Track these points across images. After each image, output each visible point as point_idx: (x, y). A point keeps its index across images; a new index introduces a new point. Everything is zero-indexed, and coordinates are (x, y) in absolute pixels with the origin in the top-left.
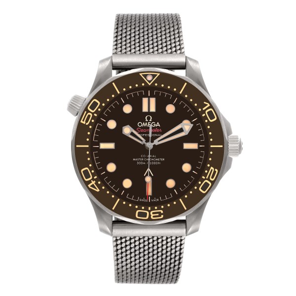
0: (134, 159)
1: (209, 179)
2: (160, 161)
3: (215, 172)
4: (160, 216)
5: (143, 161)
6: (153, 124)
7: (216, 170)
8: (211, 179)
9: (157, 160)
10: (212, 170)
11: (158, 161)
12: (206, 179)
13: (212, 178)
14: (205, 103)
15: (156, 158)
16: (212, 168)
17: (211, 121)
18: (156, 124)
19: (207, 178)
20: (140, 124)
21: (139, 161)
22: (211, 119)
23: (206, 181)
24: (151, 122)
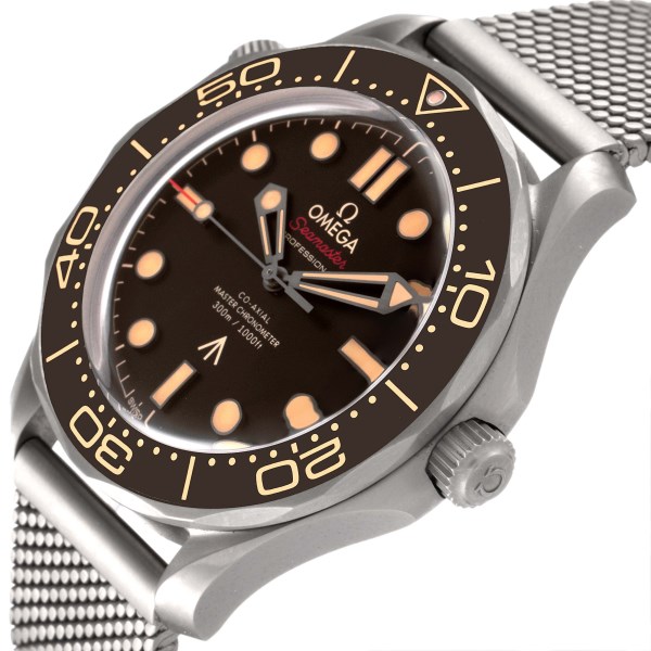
0: (218, 289)
1: (302, 465)
2: (265, 342)
3: (334, 459)
4: (115, 464)
5: (232, 311)
6: (345, 234)
7: (342, 457)
8: (308, 470)
9: (263, 332)
10: (332, 447)
11: (260, 337)
12: (295, 457)
13: (315, 470)
14: (489, 263)
15: (265, 326)
16: (336, 442)
17: (454, 319)
18: (350, 239)
19: (302, 457)
20: (316, 212)
21: (225, 302)
22: (458, 316)
23: (293, 464)
24: (345, 226)
